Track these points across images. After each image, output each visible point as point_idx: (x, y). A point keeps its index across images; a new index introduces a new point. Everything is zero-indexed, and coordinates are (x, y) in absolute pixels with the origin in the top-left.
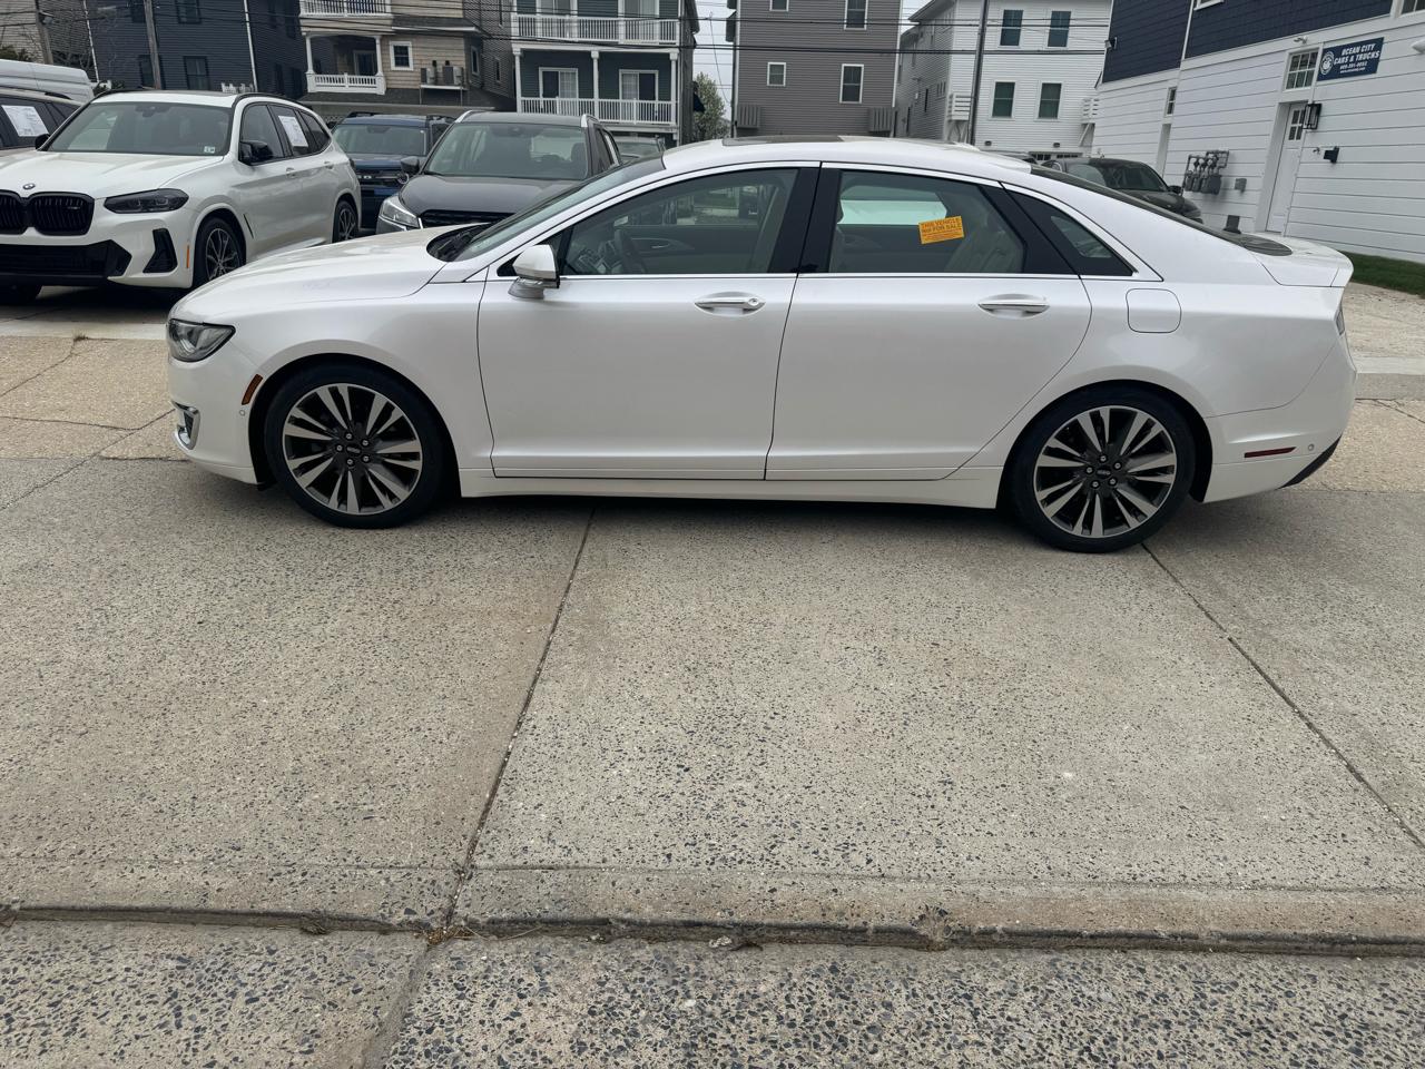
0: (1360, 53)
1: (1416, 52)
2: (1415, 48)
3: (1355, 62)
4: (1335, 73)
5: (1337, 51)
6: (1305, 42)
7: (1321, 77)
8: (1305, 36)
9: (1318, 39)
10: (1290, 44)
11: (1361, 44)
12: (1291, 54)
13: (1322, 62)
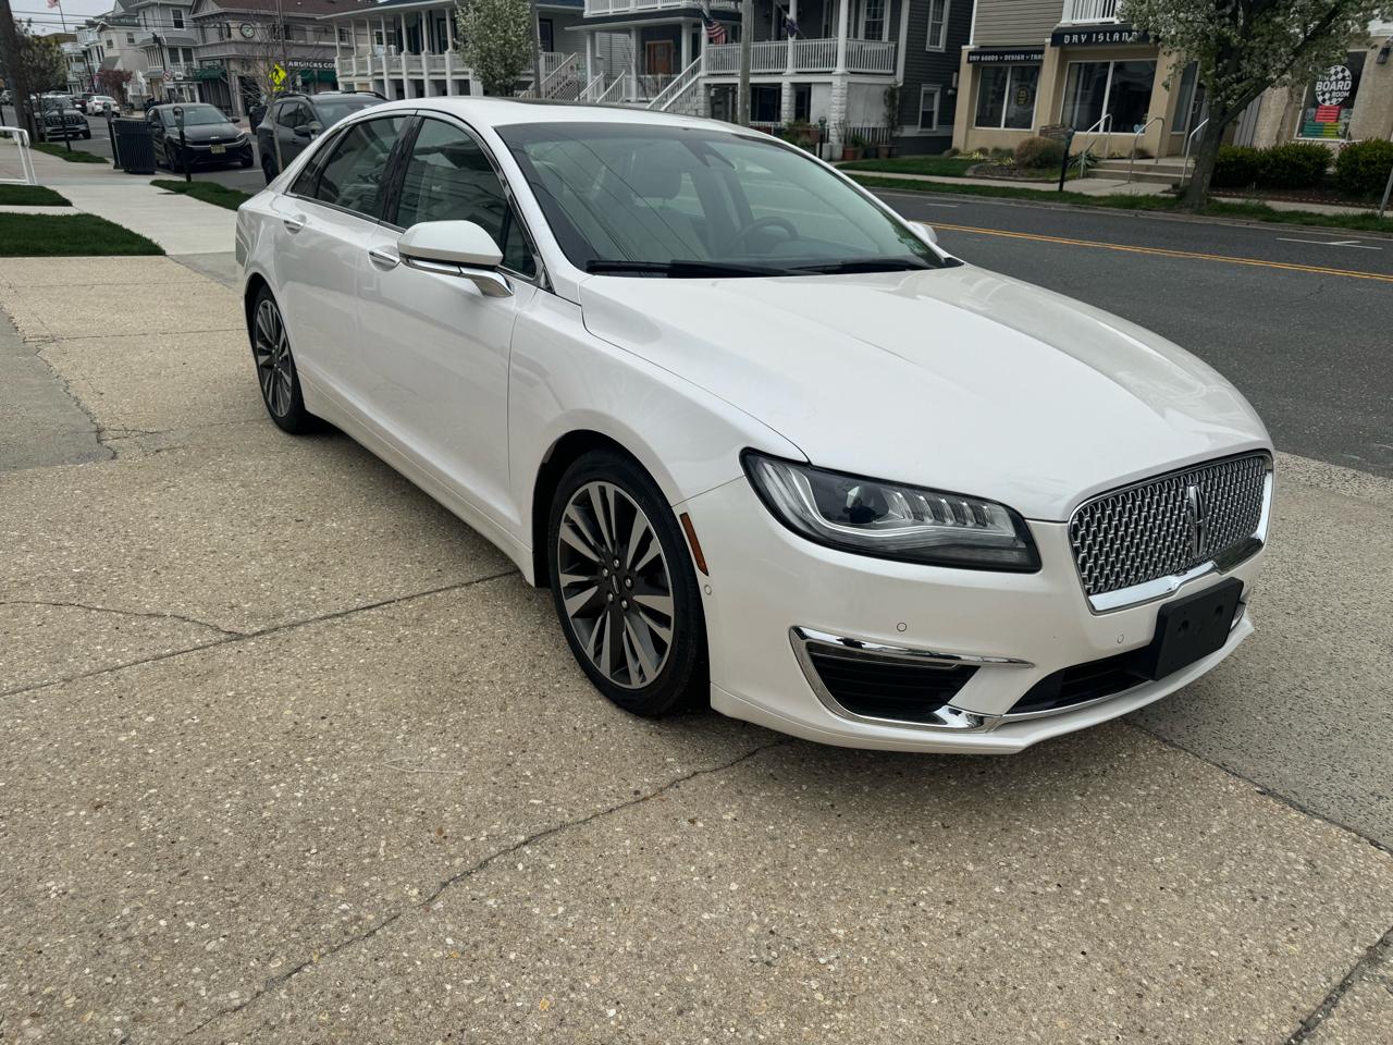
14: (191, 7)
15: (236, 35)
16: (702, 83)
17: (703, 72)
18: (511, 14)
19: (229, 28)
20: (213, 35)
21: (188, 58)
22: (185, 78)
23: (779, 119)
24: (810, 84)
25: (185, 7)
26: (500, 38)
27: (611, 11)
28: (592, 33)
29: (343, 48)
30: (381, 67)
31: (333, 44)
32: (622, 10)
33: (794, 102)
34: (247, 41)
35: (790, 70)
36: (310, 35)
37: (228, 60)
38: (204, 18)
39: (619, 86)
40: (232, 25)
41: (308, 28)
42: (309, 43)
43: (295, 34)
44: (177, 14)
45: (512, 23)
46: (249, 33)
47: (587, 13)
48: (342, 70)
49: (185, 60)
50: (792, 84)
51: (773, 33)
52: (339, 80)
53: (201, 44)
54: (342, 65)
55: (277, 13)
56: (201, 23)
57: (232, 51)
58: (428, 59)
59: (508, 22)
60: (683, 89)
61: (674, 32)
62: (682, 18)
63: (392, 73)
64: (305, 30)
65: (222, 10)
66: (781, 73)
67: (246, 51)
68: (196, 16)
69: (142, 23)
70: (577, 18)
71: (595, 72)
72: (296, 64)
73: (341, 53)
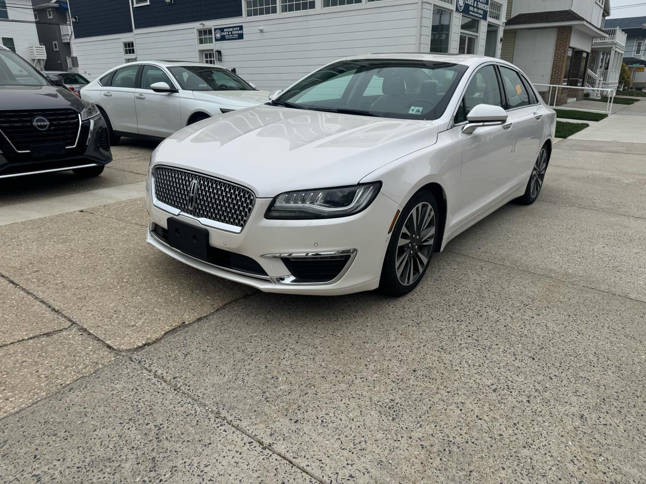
0: (233, 31)
1: (259, 31)
2: (259, 30)
3: (231, 34)
4: (223, 38)
5: (222, 30)
6: (204, 25)
7: (216, 40)
8: (204, 22)
9: (210, 24)
10: (197, 25)
11: (233, 27)
12: (197, 30)
13: (215, 34)
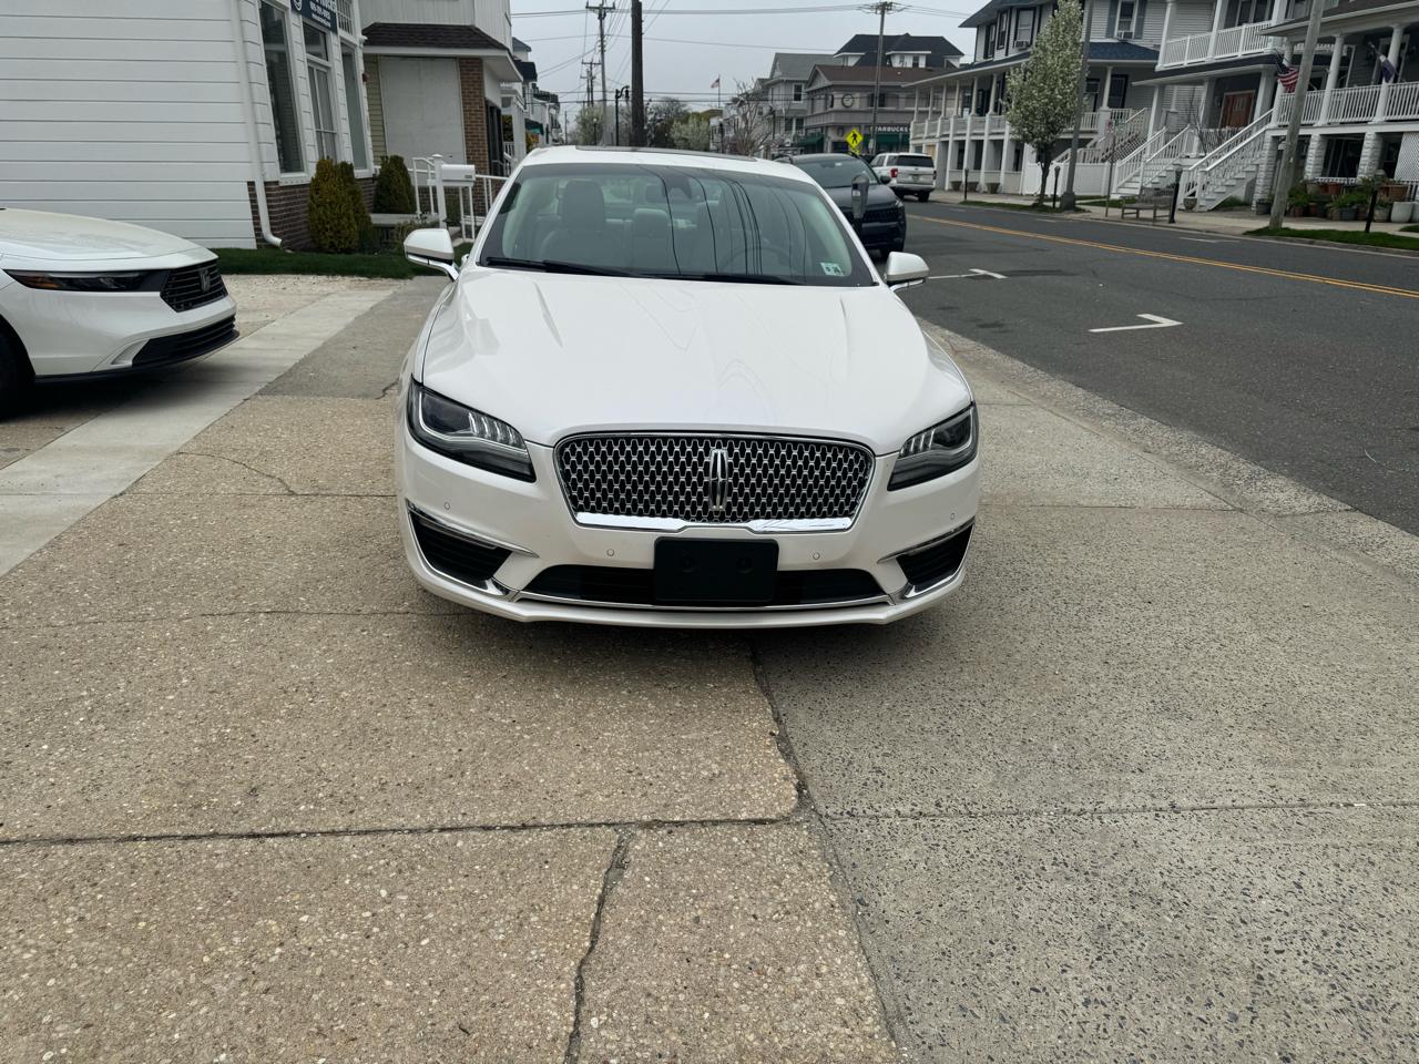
14: (807, 82)
15: (837, 105)
16: (1269, 135)
17: (1273, 124)
18: (1062, 72)
19: (833, 99)
20: (820, 106)
21: (799, 127)
22: (792, 145)
23: (1354, 174)
24: (1402, 133)
25: (804, 82)
26: (1047, 96)
27: (1186, 63)
28: (1162, 87)
29: (920, 112)
30: (965, 128)
31: (912, 109)
32: (1196, 60)
33: (1378, 154)
34: (847, 110)
35: (1379, 117)
36: (902, 101)
37: (827, 127)
38: (815, 91)
39: (1181, 141)
40: (835, 96)
41: (901, 95)
42: (901, 109)
43: (888, 101)
44: (798, 89)
45: (1060, 81)
46: (848, 103)
47: (1160, 67)
48: (915, 133)
49: (797, 128)
50: (1378, 133)
51: (1374, 77)
52: (911, 142)
53: (809, 114)
54: (916, 128)
55: (874, 83)
56: (812, 95)
57: (832, 119)
58: (992, 120)
59: (1057, 80)
60: (1252, 138)
61: (1252, 81)
62: (1261, 66)
63: (975, 134)
64: (898, 97)
65: (830, 83)
66: (1366, 122)
67: (845, 119)
68: (811, 89)
69: (770, 97)
70: (1150, 72)
71: (1157, 128)
72: (884, 129)
73: (918, 118)
